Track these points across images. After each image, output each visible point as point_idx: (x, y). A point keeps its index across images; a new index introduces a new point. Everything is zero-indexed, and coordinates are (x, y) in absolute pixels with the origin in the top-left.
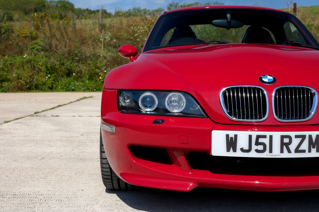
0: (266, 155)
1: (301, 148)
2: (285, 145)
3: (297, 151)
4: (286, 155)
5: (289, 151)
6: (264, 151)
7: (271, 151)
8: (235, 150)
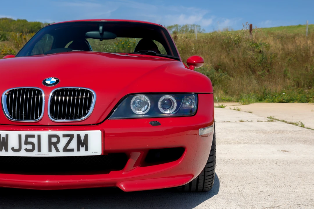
0: (35, 154)
1: (70, 147)
2: (53, 144)
3: (65, 149)
4: (54, 154)
5: (57, 150)
6: (32, 150)
7: (39, 150)
8: (6, 150)
